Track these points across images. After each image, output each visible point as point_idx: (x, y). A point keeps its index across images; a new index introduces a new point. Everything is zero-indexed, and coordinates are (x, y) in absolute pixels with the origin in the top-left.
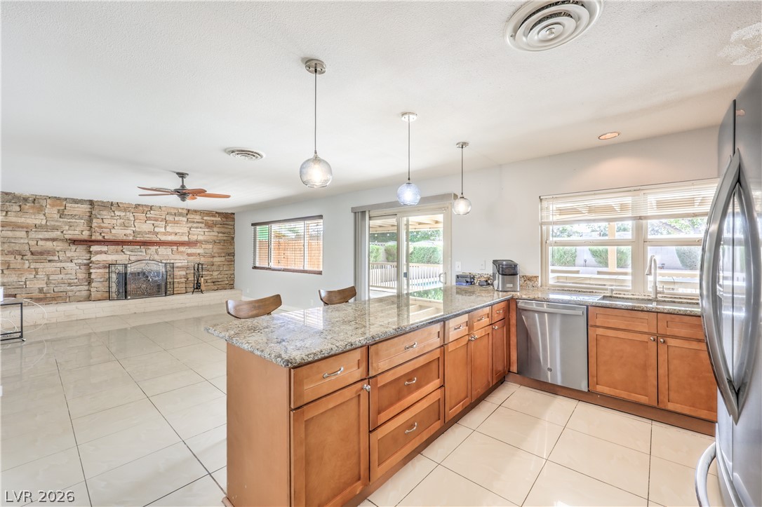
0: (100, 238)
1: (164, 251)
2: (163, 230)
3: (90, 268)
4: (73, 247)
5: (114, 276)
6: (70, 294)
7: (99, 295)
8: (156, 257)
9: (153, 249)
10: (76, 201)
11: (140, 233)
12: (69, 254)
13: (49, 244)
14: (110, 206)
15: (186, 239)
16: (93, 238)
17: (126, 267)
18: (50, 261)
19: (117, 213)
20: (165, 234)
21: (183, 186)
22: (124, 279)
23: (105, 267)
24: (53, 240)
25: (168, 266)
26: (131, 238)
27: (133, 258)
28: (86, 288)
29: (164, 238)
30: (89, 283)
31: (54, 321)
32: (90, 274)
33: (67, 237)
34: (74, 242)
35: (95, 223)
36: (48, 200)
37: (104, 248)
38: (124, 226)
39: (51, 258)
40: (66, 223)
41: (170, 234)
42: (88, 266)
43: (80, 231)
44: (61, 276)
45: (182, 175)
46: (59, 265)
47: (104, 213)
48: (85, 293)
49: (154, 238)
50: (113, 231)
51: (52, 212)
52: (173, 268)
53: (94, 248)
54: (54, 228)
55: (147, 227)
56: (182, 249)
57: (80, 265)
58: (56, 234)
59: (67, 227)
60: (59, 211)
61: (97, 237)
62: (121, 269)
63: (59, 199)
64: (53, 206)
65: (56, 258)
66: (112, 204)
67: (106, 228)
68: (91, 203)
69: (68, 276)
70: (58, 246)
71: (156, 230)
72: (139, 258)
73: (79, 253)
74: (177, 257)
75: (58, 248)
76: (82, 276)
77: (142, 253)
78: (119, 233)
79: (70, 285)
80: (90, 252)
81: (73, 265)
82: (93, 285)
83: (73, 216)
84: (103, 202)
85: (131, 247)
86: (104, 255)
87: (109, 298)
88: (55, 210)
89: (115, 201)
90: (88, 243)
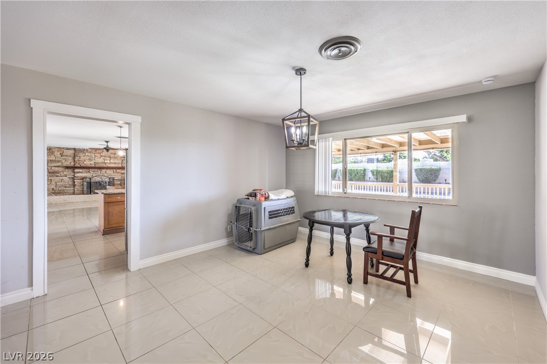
0: (79, 166)
1: (109, 171)
2: (109, 161)
3: (74, 179)
4: (67, 170)
5: (85, 183)
6: (66, 191)
7: (78, 192)
8: (105, 175)
9: (104, 170)
10: (68, 149)
11: (97, 163)
12: (65, 173)
13: (56, 168)
14: (83, 151)
15: (121, 166)
16: (76, 166)
17: (90, 179)
18: (57, 176)
19: (87, 154)
20: (110, 163)
21: (107, 146)
22: (90, 185)
23: (81, 179)
24: (58, 167)
25: (111, 179)
26: (93, 166)
27: (94, 175)
28: (73, 189)
29: (109, 165)
30: (74, 187)
31: (59, 202)
32: (74, 182)
33: (64, 165)
34: (67, 167)
35: (77, 159)
36: (56, 149)
37: (81, 170)
38: (90, 160)
39: (57, 175)
40: (64, 159)
41: (112, 163)
42: (73, 179)
43: (70, 162)
44: (61, 183)
45: (107, 142)
46: (60, 178)
47: (81, 154)
48: (72, 191)
49: (104, 166)
50: (85, 162)
51: (57, 154)
52: (114, 180)
53: (76, 170)
54: (59, 161)
55: (101, 160)
56: (118, 171)
57: (70, 178)
58: (60, 164)
59: (64, 161)
60: (60, 154)
61: (77, 165)
62: (88, 180)
63: (60, 148)
64: (58, 151)
65: (59, 175)
66: (84, 150)
67: (82, 161)
68: (75, 149)
69: (64, 183)
70: (60, 169)
71: (105, 161)
72: (97, 175)
73: (69, 173)
74: (116, 174)
75: (60, 171)
76: (70, 183)
77: (99, 172)
78: (87, 163)
79: (65, 187)
80: (74, 172)
81: (66, 178)
82: (76, 187)
83: (67, 156)
84: (80, 149)
85: (93, 170)
86: (81, 174)
87: (83, 194)
88: (59, 153)
89: (86, 148)
90: (74, 168)
